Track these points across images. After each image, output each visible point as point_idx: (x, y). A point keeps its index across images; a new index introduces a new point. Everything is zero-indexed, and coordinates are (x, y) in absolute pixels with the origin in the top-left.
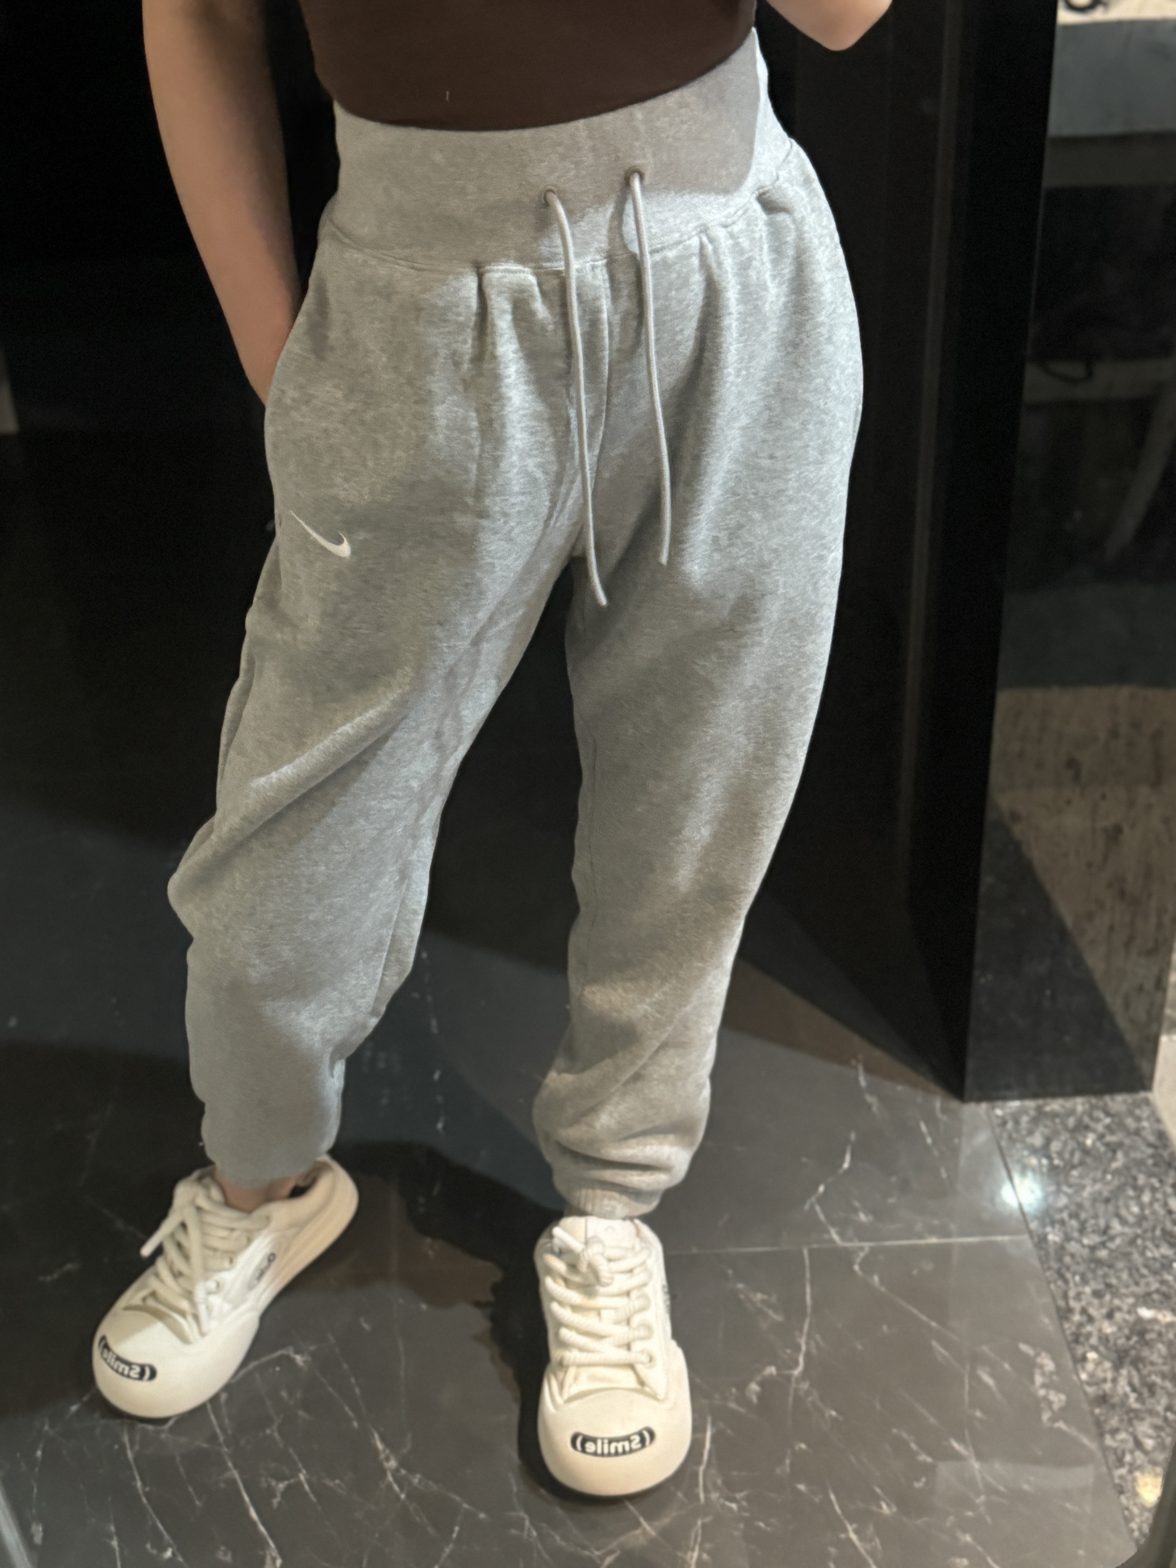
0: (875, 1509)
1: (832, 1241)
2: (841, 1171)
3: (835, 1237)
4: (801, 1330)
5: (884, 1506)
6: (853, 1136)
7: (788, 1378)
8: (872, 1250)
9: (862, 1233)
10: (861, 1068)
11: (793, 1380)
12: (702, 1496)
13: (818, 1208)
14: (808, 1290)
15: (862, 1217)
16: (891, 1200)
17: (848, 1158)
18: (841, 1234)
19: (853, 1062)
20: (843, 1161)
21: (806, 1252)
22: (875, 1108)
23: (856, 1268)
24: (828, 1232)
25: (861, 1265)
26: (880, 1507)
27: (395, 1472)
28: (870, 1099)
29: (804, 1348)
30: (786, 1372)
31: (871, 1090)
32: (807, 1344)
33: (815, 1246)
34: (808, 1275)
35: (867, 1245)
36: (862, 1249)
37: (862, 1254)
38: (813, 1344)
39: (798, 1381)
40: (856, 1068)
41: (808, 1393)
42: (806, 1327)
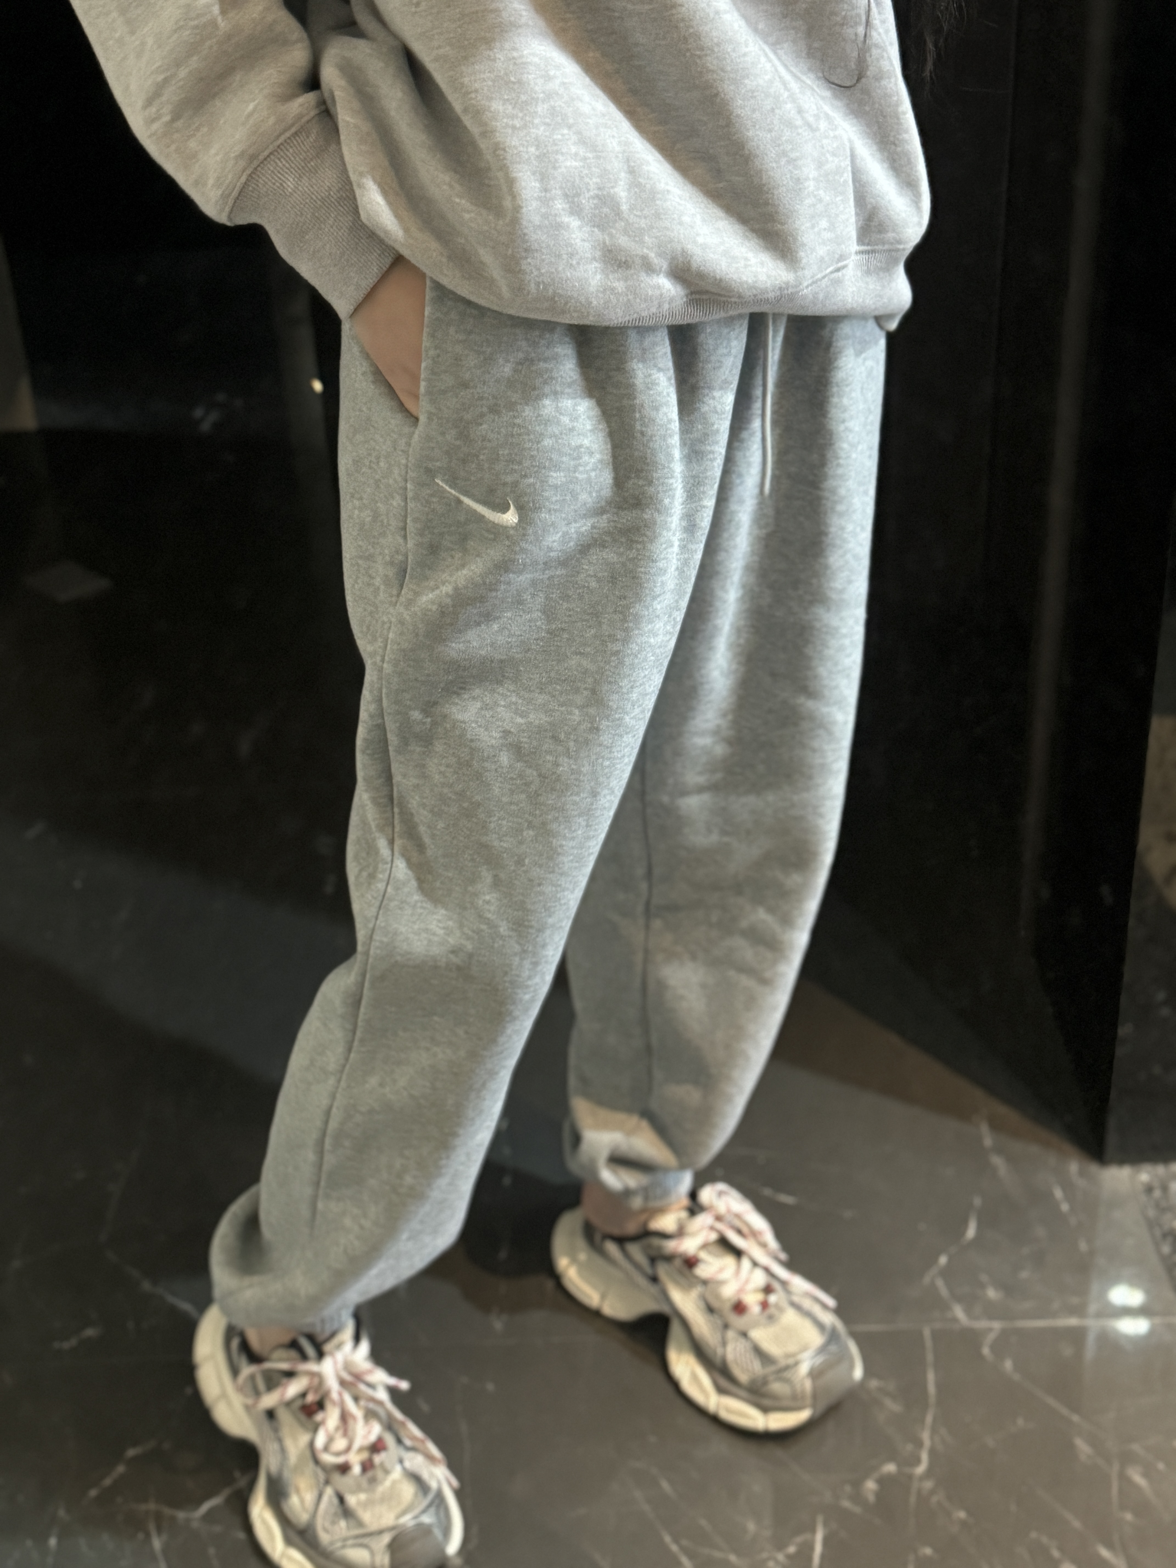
1: (955, 1320)
2: (965, 1241)
3: (961, 1316)
4: (922, 1421)
6: (978, 1203)
7: (910, 1477)
8: (1004, 1331)
9: (991, 1311)
10: (984, 1127)
11: (916, 1478)
13: (940, 1283)
14: (931, 1376)
15: (992, 1293)
16: (1024, 1274)
17: (973, 1225)
18: (967, 1313)
19: (976, 1120)
20: (967, 1229)
21: (927, 1332)
22: (1002, 1171)
23: (986, 1351)
24: (952, 1310)
25: (991, 1348)
28: (997, 1161)
29: (927, 1442)
30: (907, 1470)
31: (995, 1151)
32: (930, 1438)
33: (938, 1326)
34: (930, 1357)
35: (997, 1325)
36: (990, 1330)
37: (991, 1337)
38: (937, 1439)
39: (921, 1480)
40: (979, 1126)
41: (932, 1492)
42: (929, 1419)
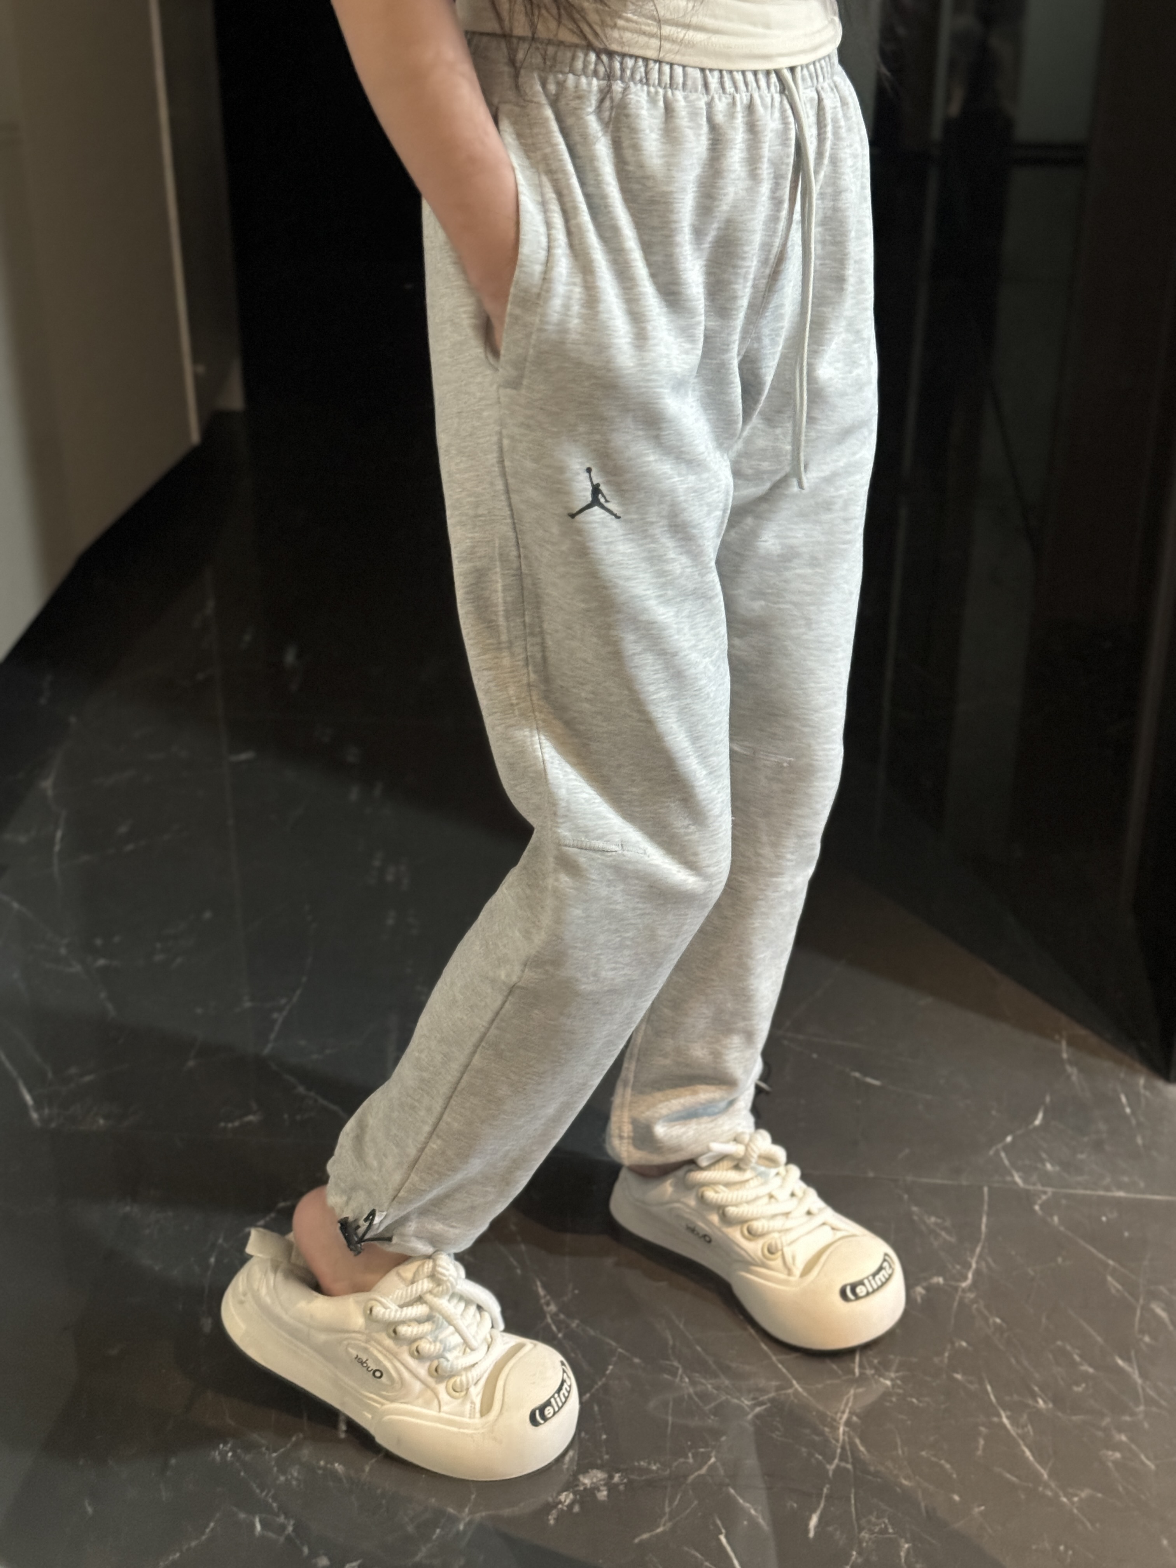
0: (1030, 1402)
1: (1014, 1183)
2: (1031, 1127)
3: (1018, 1179)
4: (973, 1251)
5: (1041, 1402)
6: (1048, 1099)
7: (956, 1289)
8: (1054, 1194)
9: (1046, 1179)
10: (1064, 1044)
11: (960, 1290)
12: (857, 1371)
13: (1003, 1155)
14: (984, 1220)
15: (1049, 1166)
16: (1081, 1156)
17: (1040, 1116)
18: (1025, 1180)
19: (1057, 1037)
20: (1035, 1118)
21: (986, 1189)
22: (1074, 1078)
23: (1037, 1208)
24: (1012, 1176)
25: (1042, 1206)
26: (1037, 1402)
27: (554, 1316)
28: (1072, 1070)
29: (974, 1265)
30: (953, 1283)
31: (1071, 1062)
32: (977, 1263)
33: (996, 1185)
34: (986, 1207)
35: (1050, 1190)
36: (1044, 1192)
37: (1044, 1197)
38: (983, 1264)
39: (964, 1291)
40: (1059, 1042)
41: (974, 1301)
42: (978, 1250)
